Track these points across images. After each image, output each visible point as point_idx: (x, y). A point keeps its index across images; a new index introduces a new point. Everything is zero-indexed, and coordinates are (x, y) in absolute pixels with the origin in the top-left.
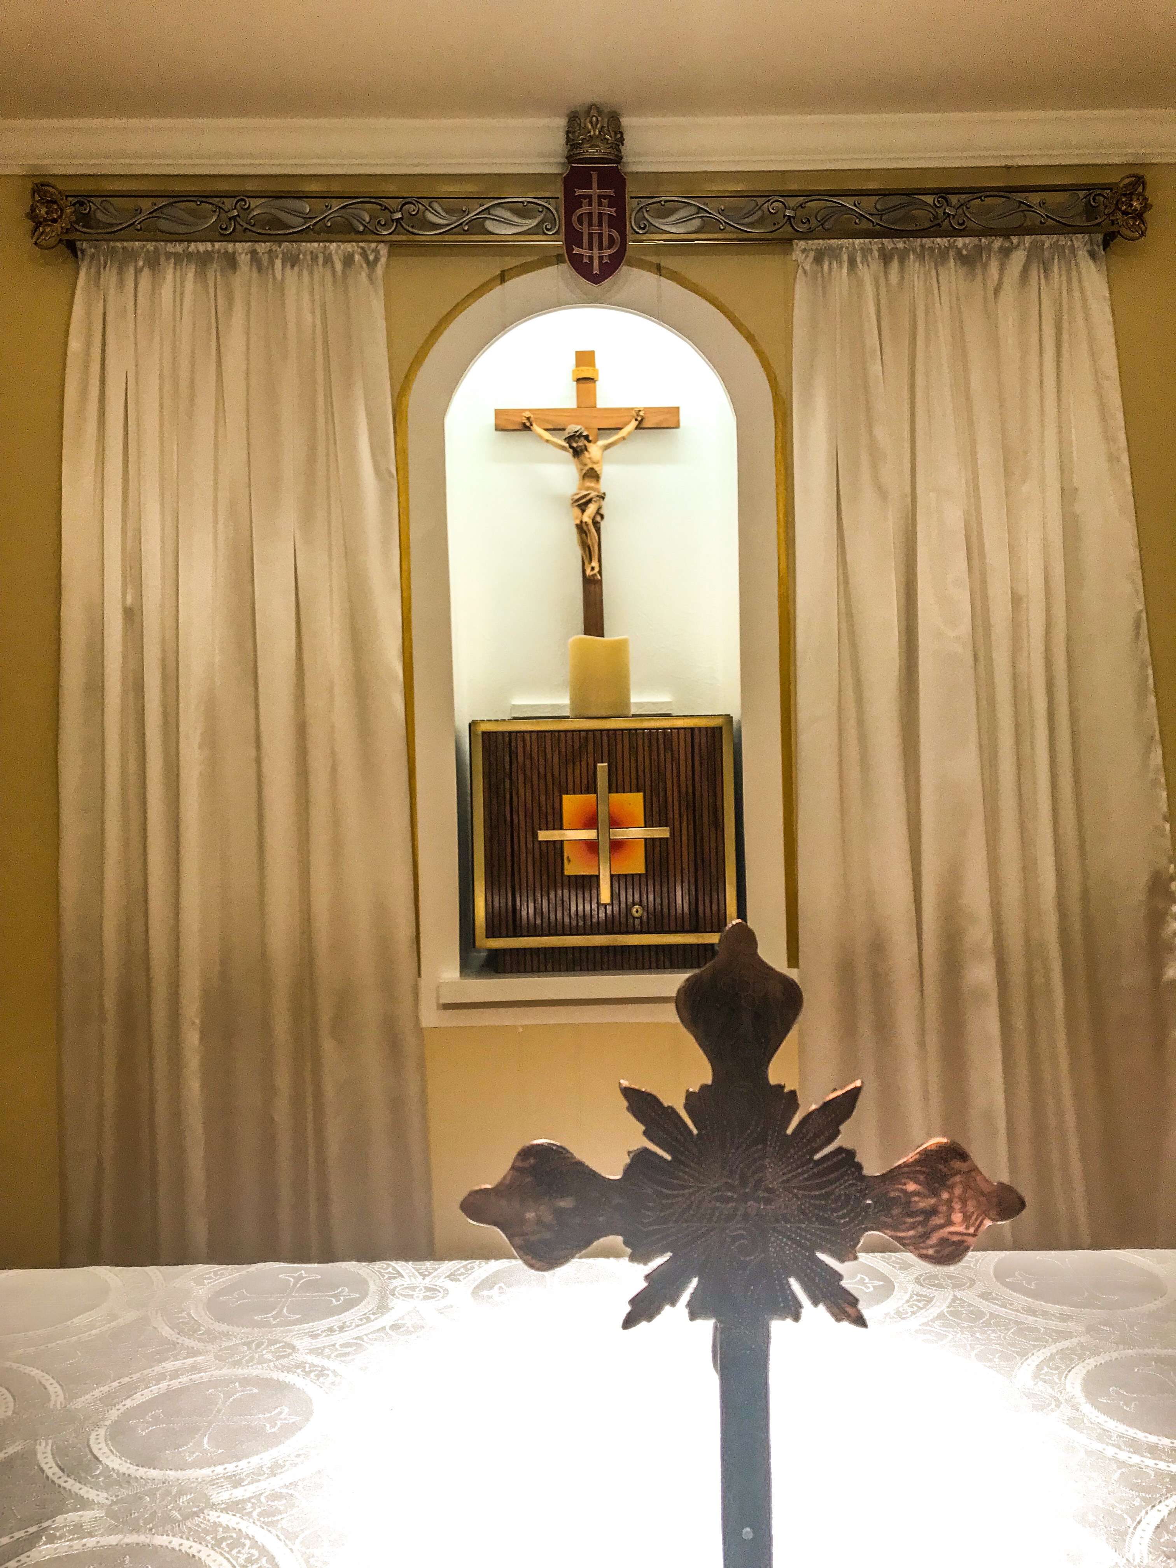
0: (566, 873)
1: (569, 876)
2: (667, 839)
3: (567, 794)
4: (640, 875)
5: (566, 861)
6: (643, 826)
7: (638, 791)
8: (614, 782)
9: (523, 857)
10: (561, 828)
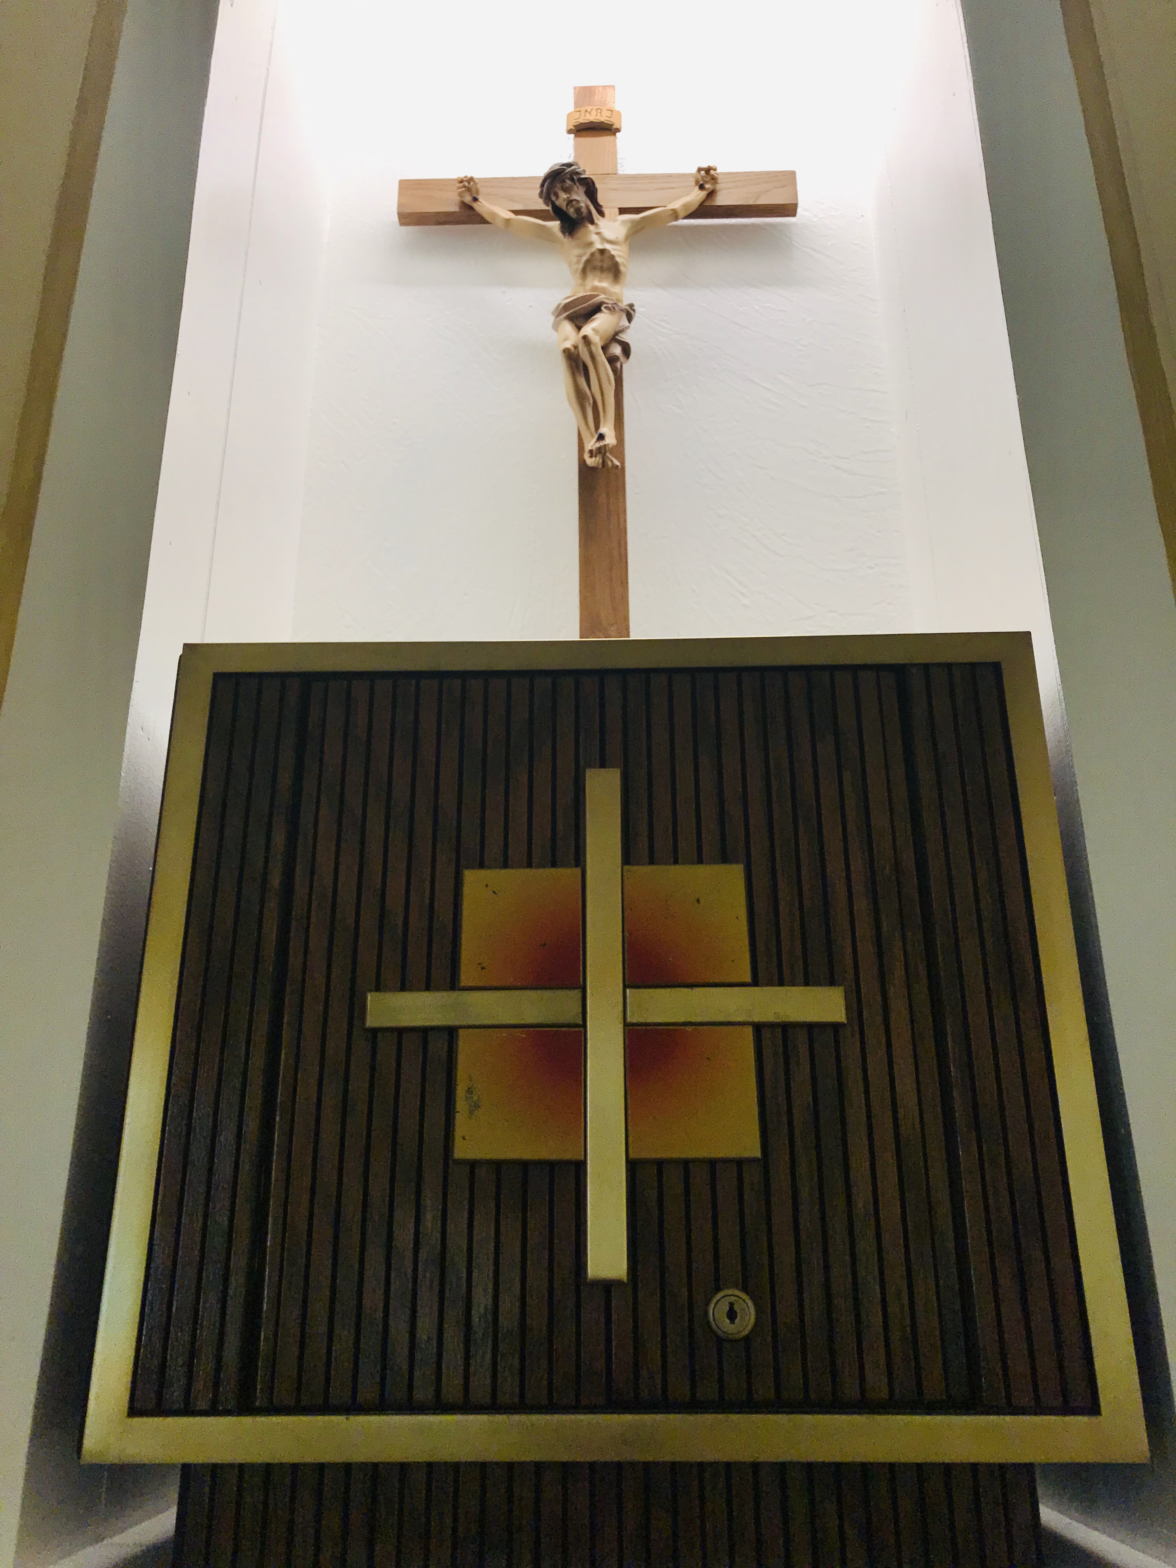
0: (463, 1150)
1: (473, 1165)
2: (835, 1027)
3: (482, 866)
4: (740, 1163)
5: (461, 1105)
6: (748, 978)
7: (725, 859)
8: (643, 828)
9: (307, 1091)
10: (453, 984)
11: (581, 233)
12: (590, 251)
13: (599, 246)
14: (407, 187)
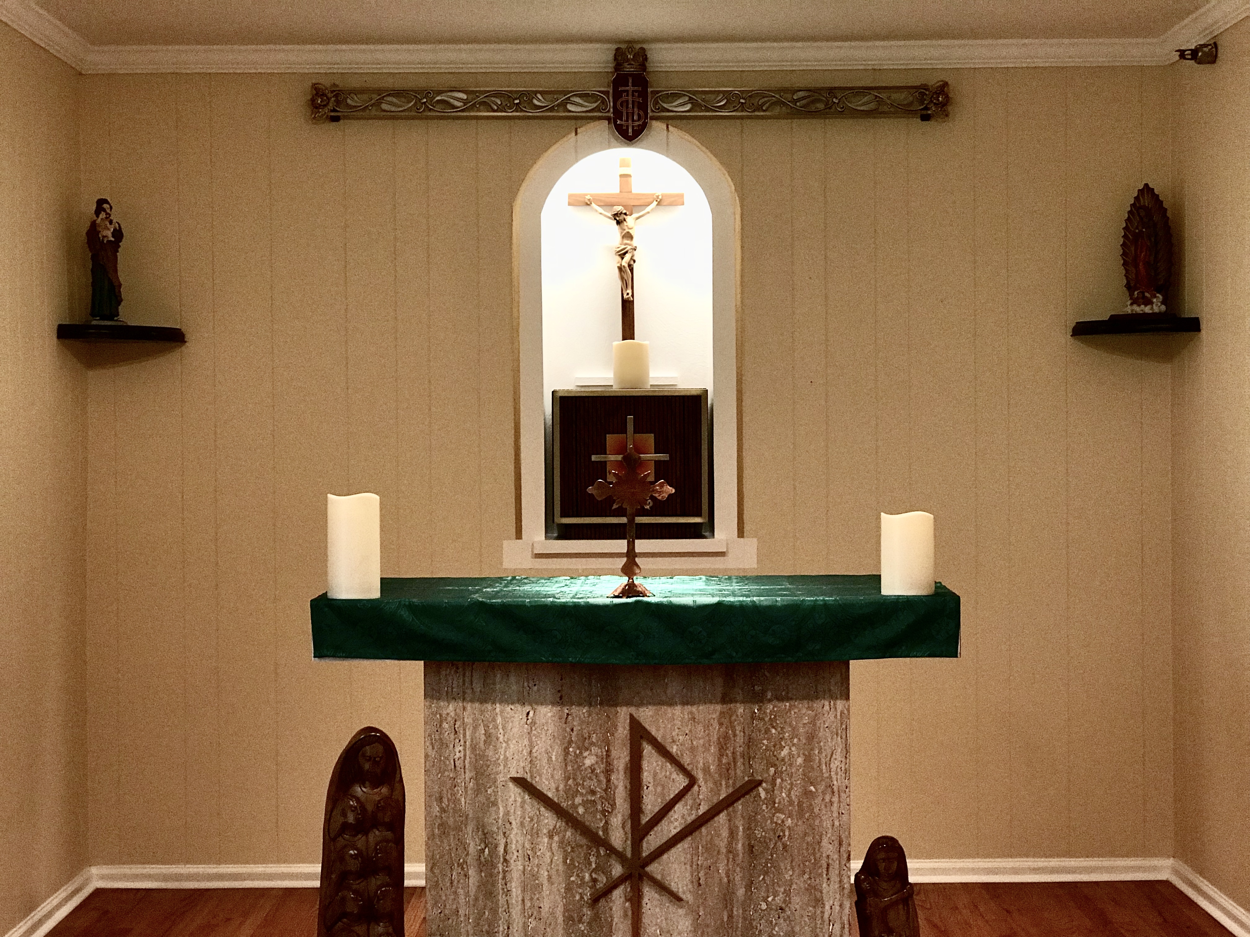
2: (668, 461)
3: (609, 434)
6: (654, 452)
7: (651, 433)
8: (637, 427)
9: (583, 470)
10: (606, 454)
11: (622, 225)
12: (625, 232)
13: (627, 230)
14: (570, 196)
